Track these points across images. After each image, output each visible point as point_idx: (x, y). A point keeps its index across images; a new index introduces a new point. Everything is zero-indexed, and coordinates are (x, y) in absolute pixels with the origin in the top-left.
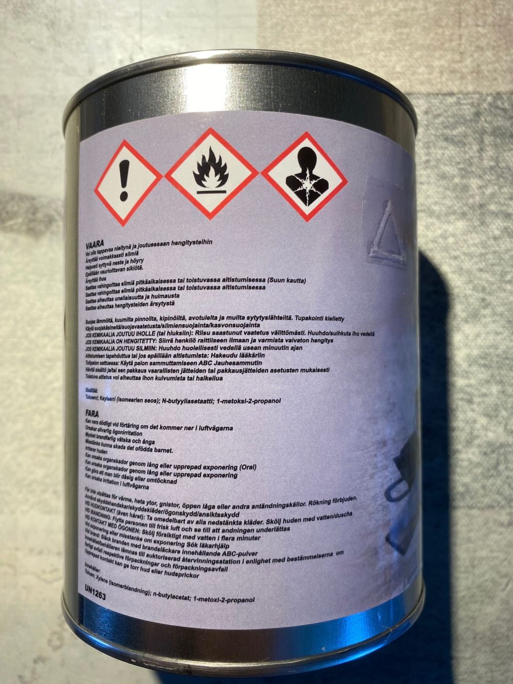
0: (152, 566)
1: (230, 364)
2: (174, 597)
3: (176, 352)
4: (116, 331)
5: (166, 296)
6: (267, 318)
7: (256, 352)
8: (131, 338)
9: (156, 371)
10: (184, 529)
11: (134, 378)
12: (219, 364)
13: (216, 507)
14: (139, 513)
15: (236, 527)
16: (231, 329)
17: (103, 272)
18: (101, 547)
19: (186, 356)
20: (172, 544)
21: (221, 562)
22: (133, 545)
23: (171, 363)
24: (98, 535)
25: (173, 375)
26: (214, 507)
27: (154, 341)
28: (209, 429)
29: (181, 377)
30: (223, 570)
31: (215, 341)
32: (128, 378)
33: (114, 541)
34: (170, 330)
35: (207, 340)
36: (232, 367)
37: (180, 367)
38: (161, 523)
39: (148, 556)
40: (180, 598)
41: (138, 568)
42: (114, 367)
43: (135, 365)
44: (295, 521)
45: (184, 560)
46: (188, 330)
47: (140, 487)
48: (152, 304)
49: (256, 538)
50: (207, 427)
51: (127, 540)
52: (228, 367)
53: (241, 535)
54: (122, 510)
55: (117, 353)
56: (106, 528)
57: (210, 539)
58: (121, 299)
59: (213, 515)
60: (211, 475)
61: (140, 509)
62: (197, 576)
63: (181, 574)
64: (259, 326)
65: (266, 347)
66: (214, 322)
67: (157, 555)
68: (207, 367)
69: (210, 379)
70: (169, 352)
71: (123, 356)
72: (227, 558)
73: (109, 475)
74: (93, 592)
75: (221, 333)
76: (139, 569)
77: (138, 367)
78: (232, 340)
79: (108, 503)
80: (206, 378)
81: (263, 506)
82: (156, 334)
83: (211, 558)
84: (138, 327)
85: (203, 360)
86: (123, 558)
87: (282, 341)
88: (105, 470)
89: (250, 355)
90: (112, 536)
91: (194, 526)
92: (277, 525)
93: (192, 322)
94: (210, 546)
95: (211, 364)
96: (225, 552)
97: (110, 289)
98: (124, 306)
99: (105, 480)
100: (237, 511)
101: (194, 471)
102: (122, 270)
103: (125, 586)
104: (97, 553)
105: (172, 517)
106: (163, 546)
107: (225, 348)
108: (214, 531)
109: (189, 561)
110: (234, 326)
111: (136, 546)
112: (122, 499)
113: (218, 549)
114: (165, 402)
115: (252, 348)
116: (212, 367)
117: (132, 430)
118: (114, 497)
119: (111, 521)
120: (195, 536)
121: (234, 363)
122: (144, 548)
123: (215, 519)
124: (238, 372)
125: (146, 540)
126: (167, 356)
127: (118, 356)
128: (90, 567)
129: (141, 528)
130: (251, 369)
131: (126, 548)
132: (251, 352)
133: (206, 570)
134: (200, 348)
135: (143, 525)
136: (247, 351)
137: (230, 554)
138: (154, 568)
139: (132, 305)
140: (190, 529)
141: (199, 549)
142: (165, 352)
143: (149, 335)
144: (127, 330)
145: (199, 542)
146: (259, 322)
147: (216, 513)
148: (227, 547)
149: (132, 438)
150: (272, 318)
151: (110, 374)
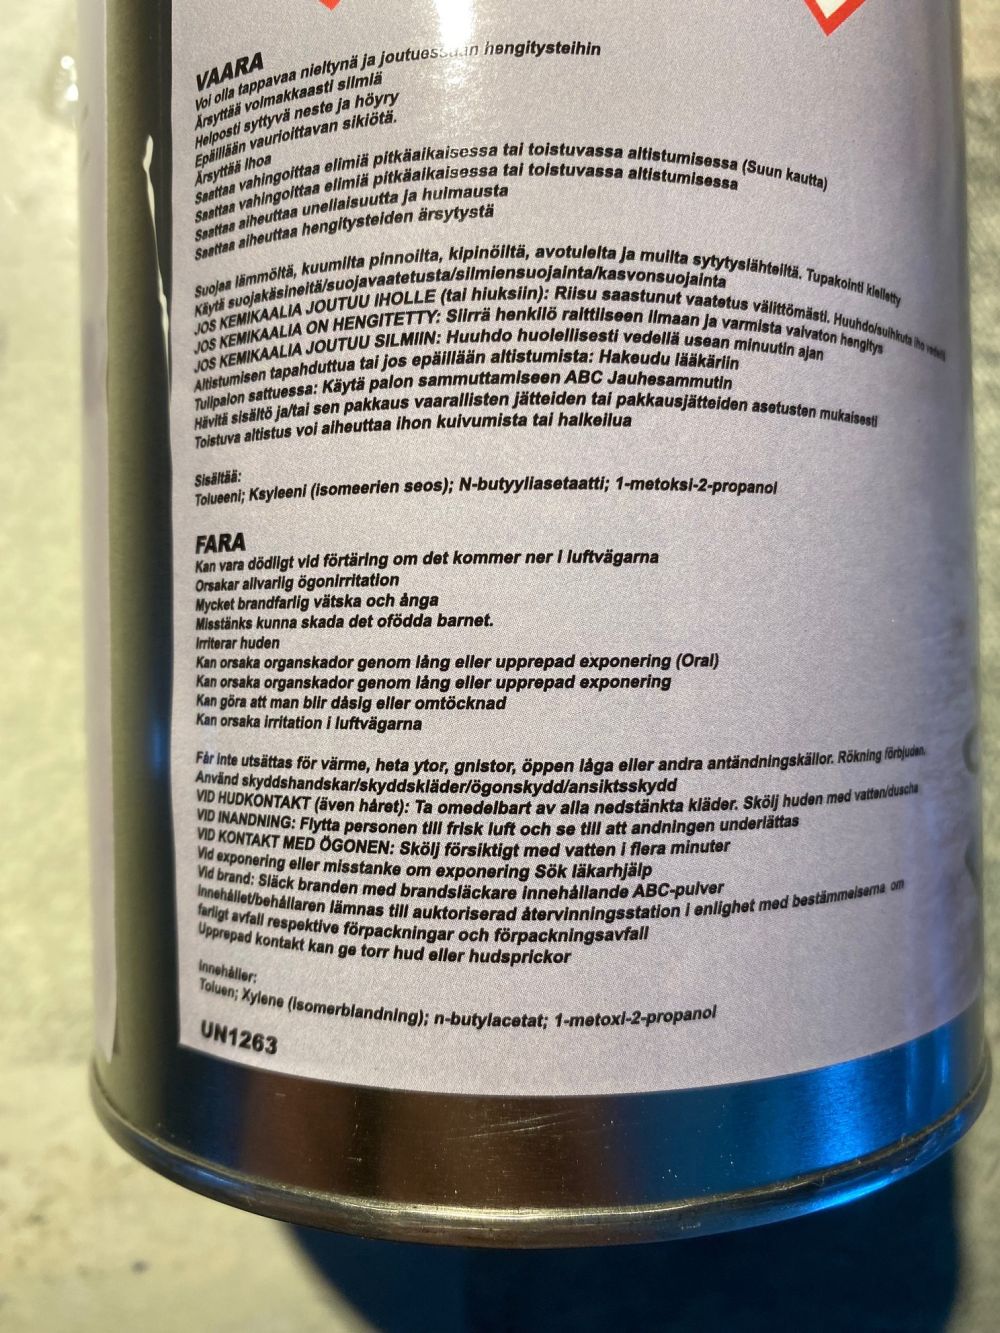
0: (431, 941)
1: (652, 380)
2: (497, 1022)
3: (499, 347)
4: (305, 301)
5: (469, 192)
6: (742, 265)
7: (719, 353)
8: (359, 312)
9: (439, 402)
10: (527, 831)
11: (367, 425)
12: (623, 379)
13: (616, 767)
14: (387, 797)
15: (668, 817)
16: (652, 287)
17: (261, 142)
18: (255, 910)
19: (530, 356)
20: (491, 873)
21: (630, 914)
22: (368, 889)
23: (485, 378)
24: (247, 879)
25: (493, 411)
26: (610, 767)
27: (431, 316)
28: (594, 558)
29: (515, 417)
30: (635, 935)
31: (609, 316)
32: (348, 428)
33: (304, 886)
34: (480, 284)
35: (587, 314)
36: (657, 391)
37: (511, 390)
38: (458, 818)
39: (418, 914)
40: (516, 1022)
41: (386, 951)
42: (300, 401)
43: (372, 388)
44: (810, 800)
45: (526, 916)
46: (533, 284)
47: (393, 725)
48: (424, 215)
49: (720, 847)
50: (589, 555)
51: (348, 879)
52: (645, 389)
53: (681, 838)
54: (333, 796)
55: (309, 360)
56: (279, 852)
57: (601, 851)
58: (324, 208)
59: (607, 787)
60: (602, 680)
61: (393, 786)
62: (564, 958)
63: (519, 955)
64: (723, 283)
65: (741, 342)
66: (608, 265)
67: (445, 910)
68: (588, 389)
69: (598, 421)
70: (479, 347)
71: (332, 365)
72: (647, 903)
73: (287, 704)
74: (229, 1039)
75: (626, 296)
76: (390, 954)
77: (381, 394)
78: (655, 317)
79: (283, 784)
80: (586, 420)
81: (735, 763)
82: (438, 299)
83: (604, 904)
84: (381, 281)
85: (578, 367)
86: (335, 929)
87: (778, 330)
88: (273, 693)
89: (702, 361)
90: (296, 875)
91: (556, 820)
92: (769, 812)
93: (545, 263)
94: (602, 873)
95: (600, 380)
96: (640, 887)
97: (285, 185)
98: (332, 228)
99: (269, 722)
100: (670, 775)
101: (554, 673)
102: (325, 128)
103: (344, 1008)
104: (243, 928)
105: (491, 799)
106: (464, 881)
107: (637, 338)
108: (610, 830)
109: (542, 916)
110: (660, 277)
111: (381, 891)
112: (334, 764)
113: (623, 879)
114: (468, 488)
115: (707, 342)
116: (603, 389)
117: (364, 571)
118: (306, 763)
119: (295, 832)
120: (558, 848)
121: (661, 381)
122: (407, 891)
123: (615, 798)
124: (671, 405)
125: (413, 871)
126: (471, 358)
127: (315, 368)
128: (218, 971)
129: (396, 839)
130: (705, 399)
131: (347, 899)
132: (706, 352)
133: (589, 939)
134: (571, 335)
135: (402, 829)
136: (691, 350)
137: (653, 890)
138: (438, 946)
139: (360, 222)
140: (546, 828)
141: (569, 883)
142: (467, 347)
143: (416, 301)
144: (345, 293)
145: (569, 862)
146: (723, 273)
147: (616, 783)
148: (646, 871)
149: (364, 593)
150: (755, 266)
151: (283, 424)
